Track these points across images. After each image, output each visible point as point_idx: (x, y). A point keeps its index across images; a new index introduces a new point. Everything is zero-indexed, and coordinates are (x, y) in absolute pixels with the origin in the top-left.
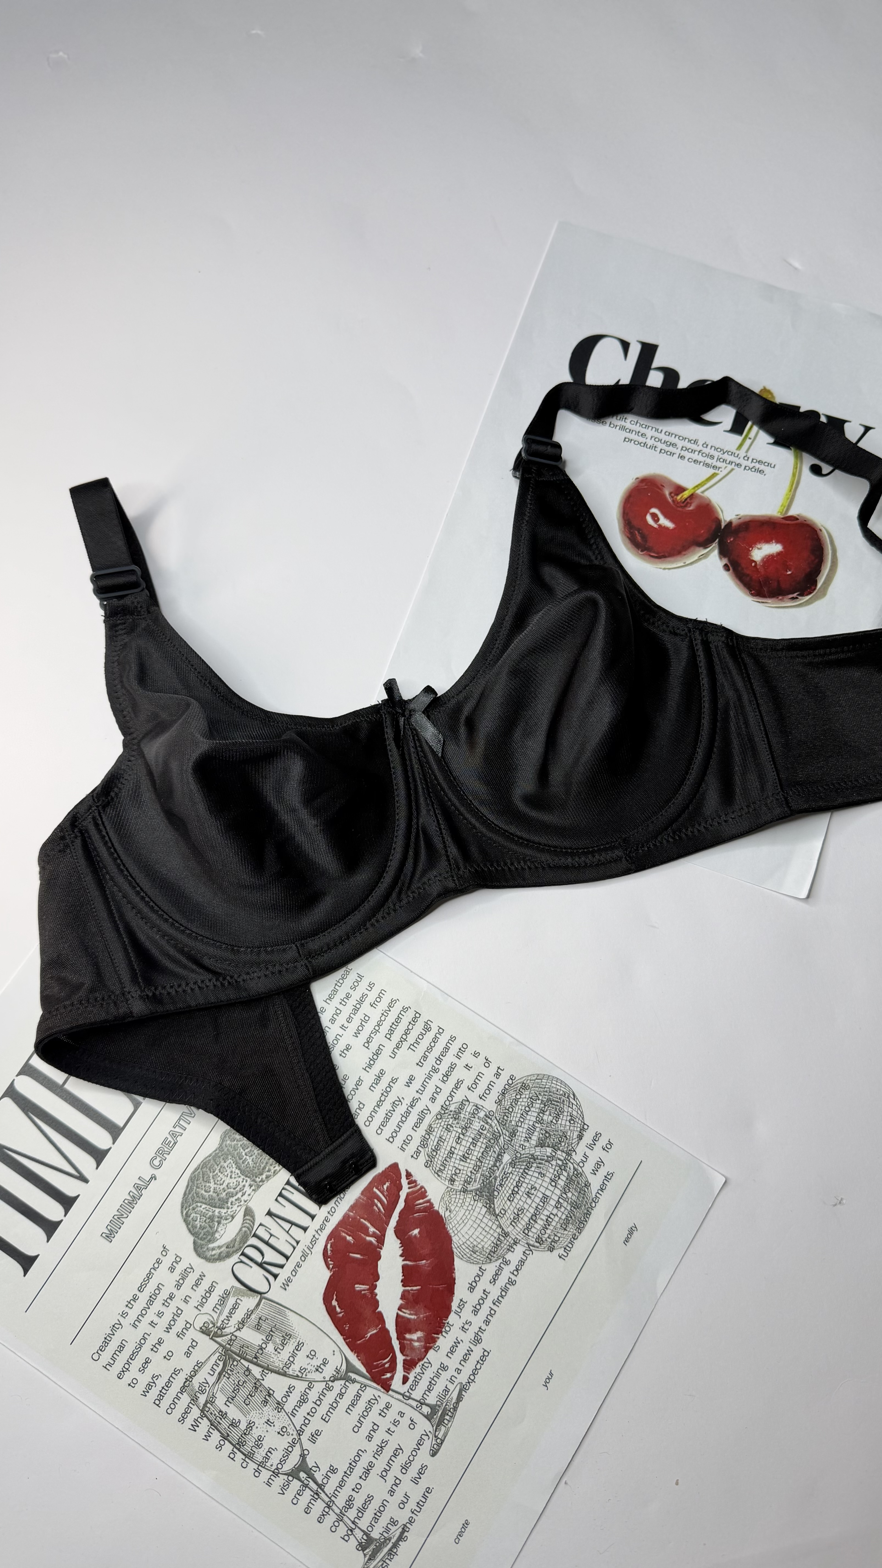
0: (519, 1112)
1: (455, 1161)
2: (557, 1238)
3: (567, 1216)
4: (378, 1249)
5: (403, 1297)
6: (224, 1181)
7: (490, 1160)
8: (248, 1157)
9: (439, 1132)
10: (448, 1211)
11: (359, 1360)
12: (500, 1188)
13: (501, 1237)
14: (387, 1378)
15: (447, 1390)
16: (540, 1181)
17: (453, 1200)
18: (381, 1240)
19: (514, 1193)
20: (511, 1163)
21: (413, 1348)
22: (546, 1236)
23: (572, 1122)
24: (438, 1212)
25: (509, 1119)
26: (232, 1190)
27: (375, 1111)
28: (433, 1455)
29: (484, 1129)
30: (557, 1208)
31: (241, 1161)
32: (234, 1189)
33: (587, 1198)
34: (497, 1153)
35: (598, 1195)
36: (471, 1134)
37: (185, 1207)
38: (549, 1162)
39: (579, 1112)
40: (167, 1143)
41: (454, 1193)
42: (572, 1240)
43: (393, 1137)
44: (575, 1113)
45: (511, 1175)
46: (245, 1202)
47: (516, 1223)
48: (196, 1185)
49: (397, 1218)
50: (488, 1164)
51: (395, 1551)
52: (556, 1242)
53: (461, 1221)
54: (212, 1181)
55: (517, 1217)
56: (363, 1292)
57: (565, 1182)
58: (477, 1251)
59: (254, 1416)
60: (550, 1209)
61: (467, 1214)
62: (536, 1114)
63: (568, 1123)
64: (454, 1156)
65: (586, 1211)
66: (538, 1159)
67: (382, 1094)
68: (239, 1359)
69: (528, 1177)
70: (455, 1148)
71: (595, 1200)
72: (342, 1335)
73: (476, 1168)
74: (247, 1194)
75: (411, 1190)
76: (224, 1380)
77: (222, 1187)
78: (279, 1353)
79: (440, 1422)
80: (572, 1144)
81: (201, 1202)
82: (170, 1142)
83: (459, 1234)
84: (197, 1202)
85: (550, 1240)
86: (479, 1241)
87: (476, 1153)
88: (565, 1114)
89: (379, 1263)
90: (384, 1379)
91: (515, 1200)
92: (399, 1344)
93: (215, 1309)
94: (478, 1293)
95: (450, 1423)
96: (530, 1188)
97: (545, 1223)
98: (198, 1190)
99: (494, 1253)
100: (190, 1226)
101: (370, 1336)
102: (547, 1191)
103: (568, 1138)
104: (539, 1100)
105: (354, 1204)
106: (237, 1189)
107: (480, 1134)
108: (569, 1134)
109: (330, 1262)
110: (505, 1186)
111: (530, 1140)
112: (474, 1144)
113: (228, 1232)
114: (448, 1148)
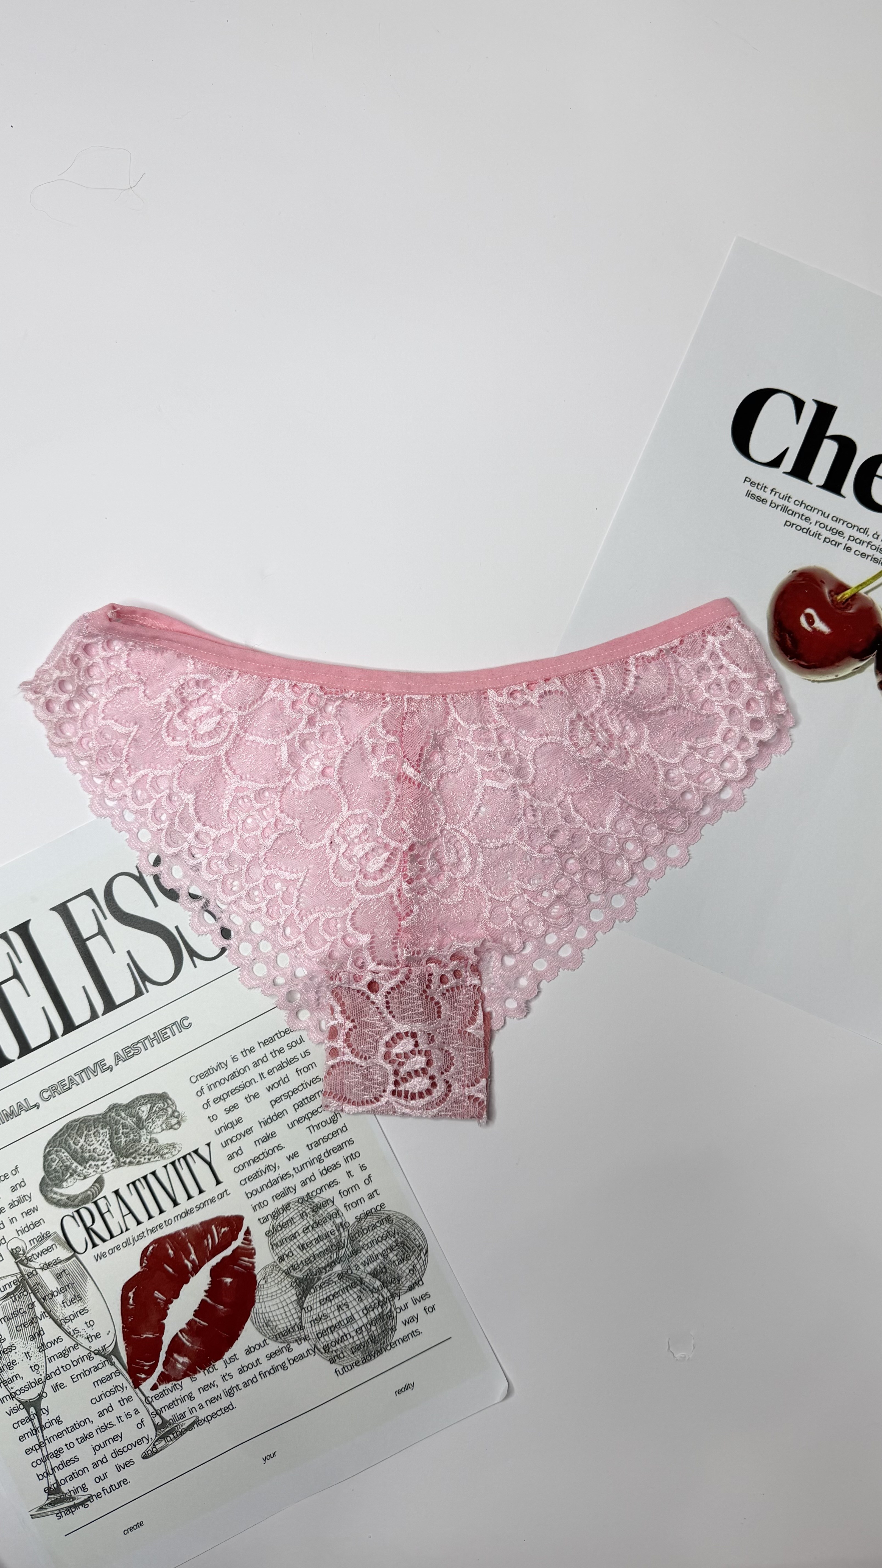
0: (371, 1237)
1: (293, 1245)
2: (341, 1356)
3: (361, 1343)
4: (190, 1275)
5: (189, 1324)
6: (93, 1144)
7: (323, 1262)
8: (123, 1137)
9: (293, 1213)
10: (264, 1281)
11: (126, 1350)
12: (318, 1289)
13: (296, 1327)
14: (141, 1377)
15: (183, 1415)
16: (355, 1303)
17: (274, 1274)
18: (196, 1269)
19: (328, 1299)
20: (339, 1275)
21: (174, 1367)
22: (335, 1348)
23: (412, 1272)
24: (255, 1276)
25: (359, 1238)
26: (96, 1155)
27: (249, 1164)
28: (145, 1457)
29: (333, 1233)
30: (357, 1332)
31: (116, 1136)
32: (98, 1155)
33: (386, 1339)
34: (332, 1259)
35: (397, 1342)
36: (319, 1231)
37: (50, 1145)
38: (372, 1293)
39: (423, 1268)
40: (62, 1084)
41: (278, 1269)
42: (354, 1364)
43: (252, 1194)
44: (418, 1267)
45: (334, 1284)
46: (102, 1171)
47: (315, 1323)
48: (69, 1132)
49: (219, 1261)
50: (320, 1264)
51: (73, 1510)
52: (339, 1358)
53: (271, 1295)
54: (83, 1138)
55: (318, 1320)
56: (158, 1300)
57: (376, 1316)
58: (270, 1326)
59: (19, 1343)
60: (351, 1329)
61: (278, 1292)
62: (384, 1248)
63: (407, 1271)
64: (295, 1241)
65: (379, 1349)
66: (364, 1284)
67: (263, 1153)
68: (30, 1292)
69: (347, 1293)
70: (299, 1235)
71: (393, 1345)
72: (123, 1323)
73: (308, 1261)
74: (106, 1166)
75: (243, 1245)
76: (9, 1301)
77: (89, 1148)
78: (65, 1307)
79: (164, 1437)
80: (401, 1289)
81: (66, 1150)
82: (65, 1085)
83: (263, 1304)
84: (62, 1147)
85: (335, 1354)
86: (276, 1319)
87: (314, 1249)
88: (410, 1262)
89: (185, 1286)
90: (138, 1376)
91: (325, 1306)
92: (166, 1358)
93: (32, 1242)
94: (252, 1358)
95: (171, 1442)
96: (344, 1303)
97: (340, 1338)
98: (68, 1138)
99: (283, 1336)
100: (46, 1163)
101: (146, 1337)
102: (357, 1314)
103: (401, 1282)
104: (394, 1237)
105: (190, 1228)
106: (100, 1157)
107: (327, 1236)
108: (403, 1280)
109: (145, 1261)
110: (324, 1289)
111: (366, 1265)
112: (318, 1240)
113: (74, 1187)
114: (294, 1231)
